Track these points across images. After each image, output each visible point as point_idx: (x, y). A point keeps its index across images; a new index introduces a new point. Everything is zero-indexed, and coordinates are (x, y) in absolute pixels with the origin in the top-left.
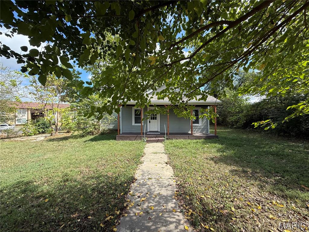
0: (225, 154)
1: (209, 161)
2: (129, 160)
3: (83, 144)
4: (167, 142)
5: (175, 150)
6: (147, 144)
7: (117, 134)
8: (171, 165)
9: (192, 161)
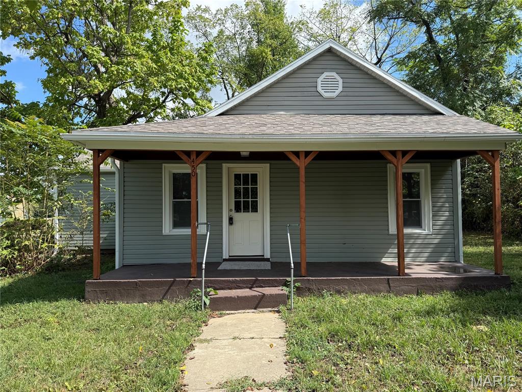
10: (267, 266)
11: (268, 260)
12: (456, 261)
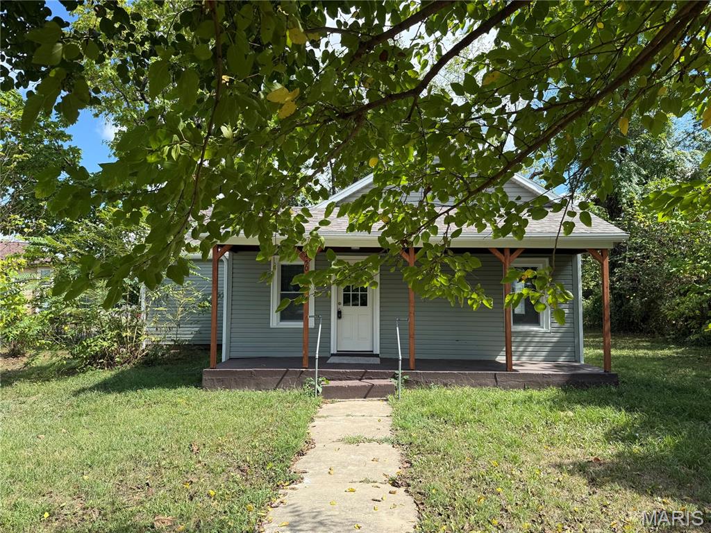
0: (636, 448)
1: (566, 475)
2: (244, 466)
3: (67, 403)
4: (406, 395)
5: (435, 431)
6: (324, 406)
7: (209, 362)
8: (410, 489)
9: (496, 475)
10: (377, 361)
11: (377, 356)
12: (576, 362)
